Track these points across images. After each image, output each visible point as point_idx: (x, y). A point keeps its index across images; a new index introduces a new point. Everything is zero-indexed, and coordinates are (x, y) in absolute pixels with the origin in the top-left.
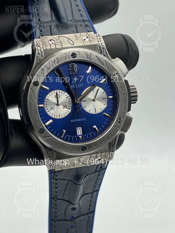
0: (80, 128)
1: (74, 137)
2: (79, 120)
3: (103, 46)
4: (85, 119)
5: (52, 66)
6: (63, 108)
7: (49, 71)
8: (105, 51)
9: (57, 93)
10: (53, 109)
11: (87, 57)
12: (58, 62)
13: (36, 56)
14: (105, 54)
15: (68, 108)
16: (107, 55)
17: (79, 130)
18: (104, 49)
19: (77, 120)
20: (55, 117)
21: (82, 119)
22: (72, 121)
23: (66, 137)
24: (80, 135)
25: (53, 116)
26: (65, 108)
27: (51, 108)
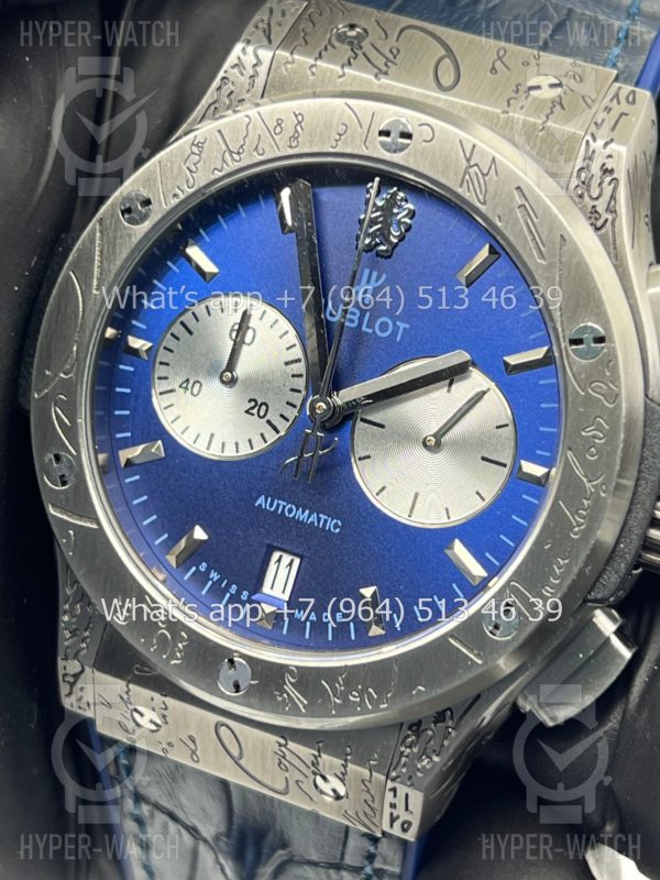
0: (291, 564)
1: (239, 592)
2: (302, 515)
3: (610, 156)
4: (336, 526)
5: (256, 149)
6: (247, 412)
7: (227, 170)
8: (608, 190)
9: (246, 316)
10: (195, 391)
11: (466, 172)
12: (295, 137)
13: (221, 74)
14: (601, 206)
15: (269, 422)
16: (610, 217)
17: (283, 571)
18: (608, 179)
19: (290, 511)
20: (186, 440)
21: (323, 517)
22: (261, 501)
23: (194, 569)
24: (271, 600)
25: (174, 430)
26: (255, 411)
27: (187, 380)
